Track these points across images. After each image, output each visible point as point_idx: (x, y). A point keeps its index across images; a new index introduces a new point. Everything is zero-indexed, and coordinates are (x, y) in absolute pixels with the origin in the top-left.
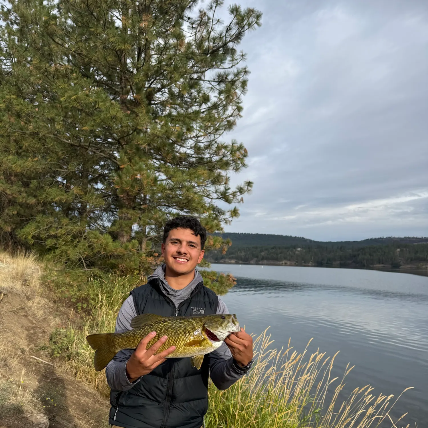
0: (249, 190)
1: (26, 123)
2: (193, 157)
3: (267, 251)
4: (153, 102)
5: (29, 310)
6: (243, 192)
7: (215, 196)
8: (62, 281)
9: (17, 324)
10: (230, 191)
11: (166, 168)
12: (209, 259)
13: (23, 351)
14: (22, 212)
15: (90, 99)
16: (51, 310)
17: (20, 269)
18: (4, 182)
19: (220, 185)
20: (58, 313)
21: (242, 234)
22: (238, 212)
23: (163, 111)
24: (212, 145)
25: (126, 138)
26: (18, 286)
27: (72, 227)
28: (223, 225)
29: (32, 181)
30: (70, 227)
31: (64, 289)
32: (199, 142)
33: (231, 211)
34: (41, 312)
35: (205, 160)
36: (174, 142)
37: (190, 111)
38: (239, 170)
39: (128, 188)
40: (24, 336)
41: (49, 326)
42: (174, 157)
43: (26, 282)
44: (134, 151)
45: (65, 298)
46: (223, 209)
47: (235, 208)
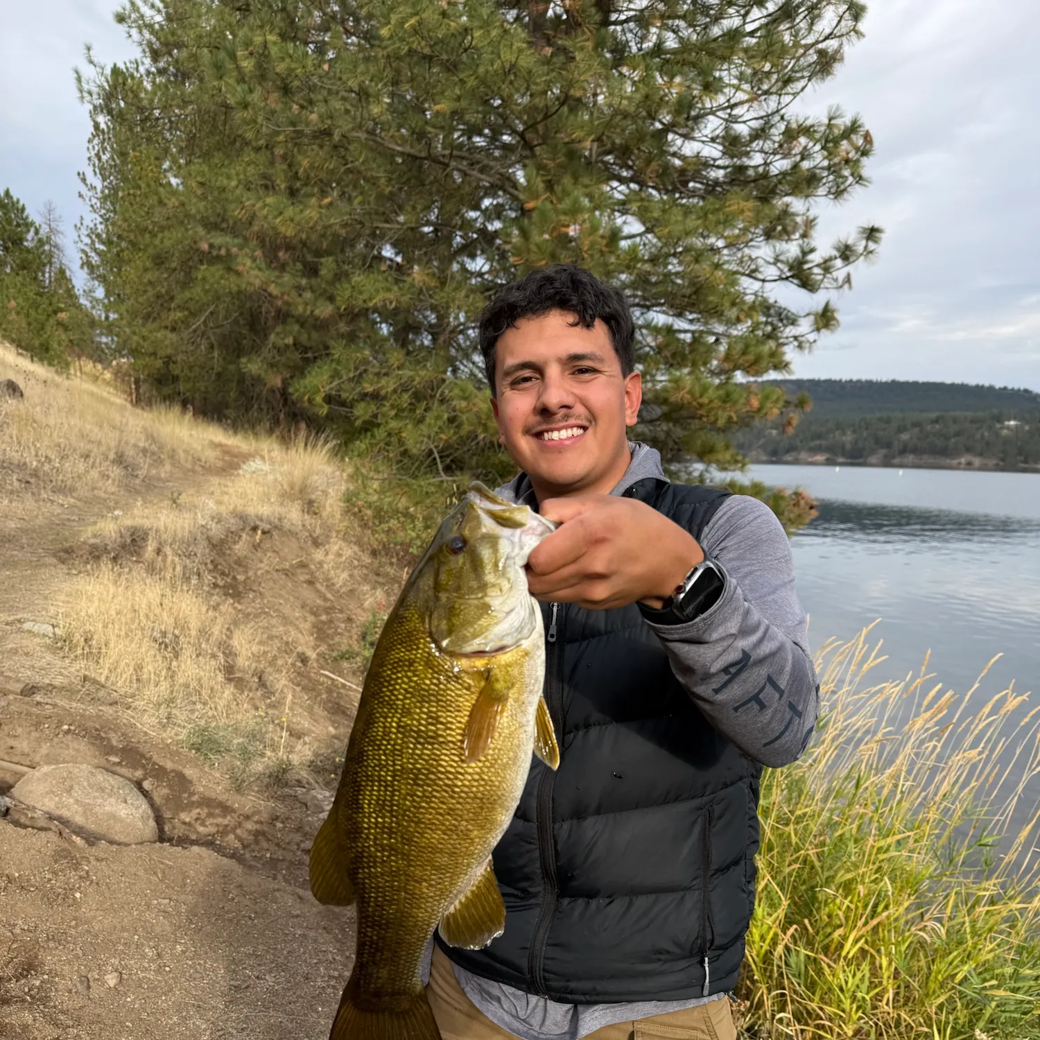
0: (871, 252)
1: (302, 107)
2: (719, 167)
3: (917, 430)
4: (614, 17)
5: (318, 569)
6: (851, 259)
7: (771, 272)
8: (390, 504)
9: (292, 599)
10: (815, 258)
11: (642, 200)
12: (754, 453)
13: (304, 659)
14: (304, 338)
15: (452, 24)
16: (365, 571)
17: (298, 473)
18: (263, 266)
19: (789, 240)
20: (381, 580)
21: (851, 381)
22: (836, 315)
23: (643, 39)
24: (772, 126)
25: (540, 128)
26: (294, 515)
27: (412, 373)
28: (790, 353)
29: (323, 260)
30: (406, 373)
31: (393, 523)
32: (736, 122)
33: (816, 315)
34: (345, 575)
35: (751, 172)
36: (668, 128)
37: (716, 31)
38: (846, 195)
39: (543, 262)
40: (307, 626)
41: (361, 606)
42: (667, 169)
43: (311, 507)
44: (562, 159)
45: (396, 544)
46: (793, 310)
47: (827, 305)
